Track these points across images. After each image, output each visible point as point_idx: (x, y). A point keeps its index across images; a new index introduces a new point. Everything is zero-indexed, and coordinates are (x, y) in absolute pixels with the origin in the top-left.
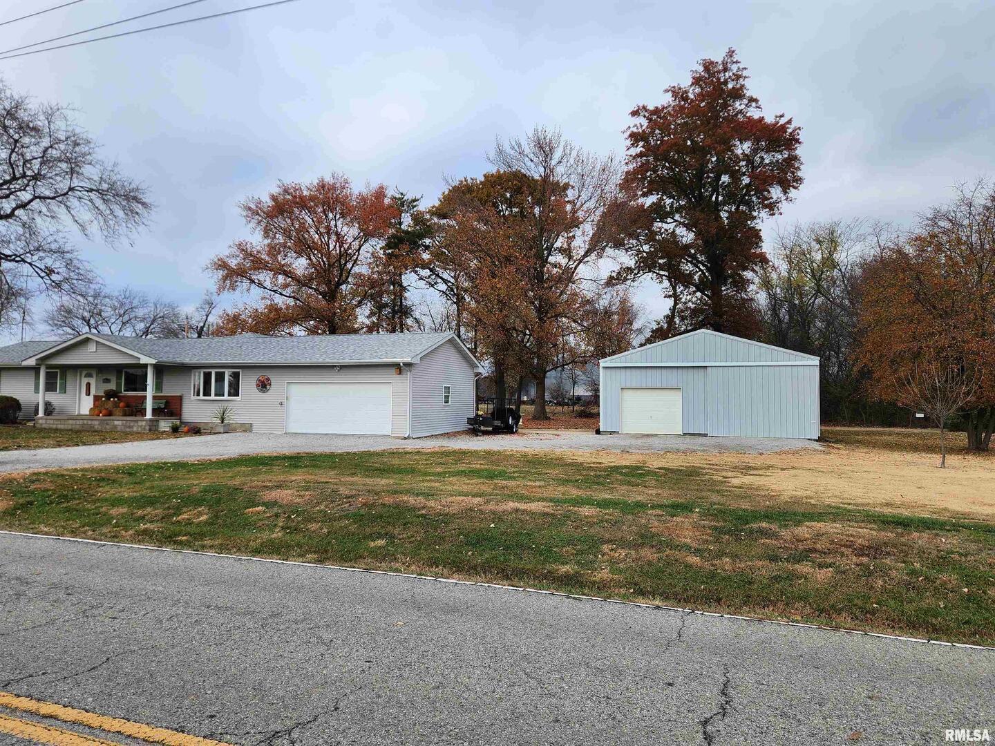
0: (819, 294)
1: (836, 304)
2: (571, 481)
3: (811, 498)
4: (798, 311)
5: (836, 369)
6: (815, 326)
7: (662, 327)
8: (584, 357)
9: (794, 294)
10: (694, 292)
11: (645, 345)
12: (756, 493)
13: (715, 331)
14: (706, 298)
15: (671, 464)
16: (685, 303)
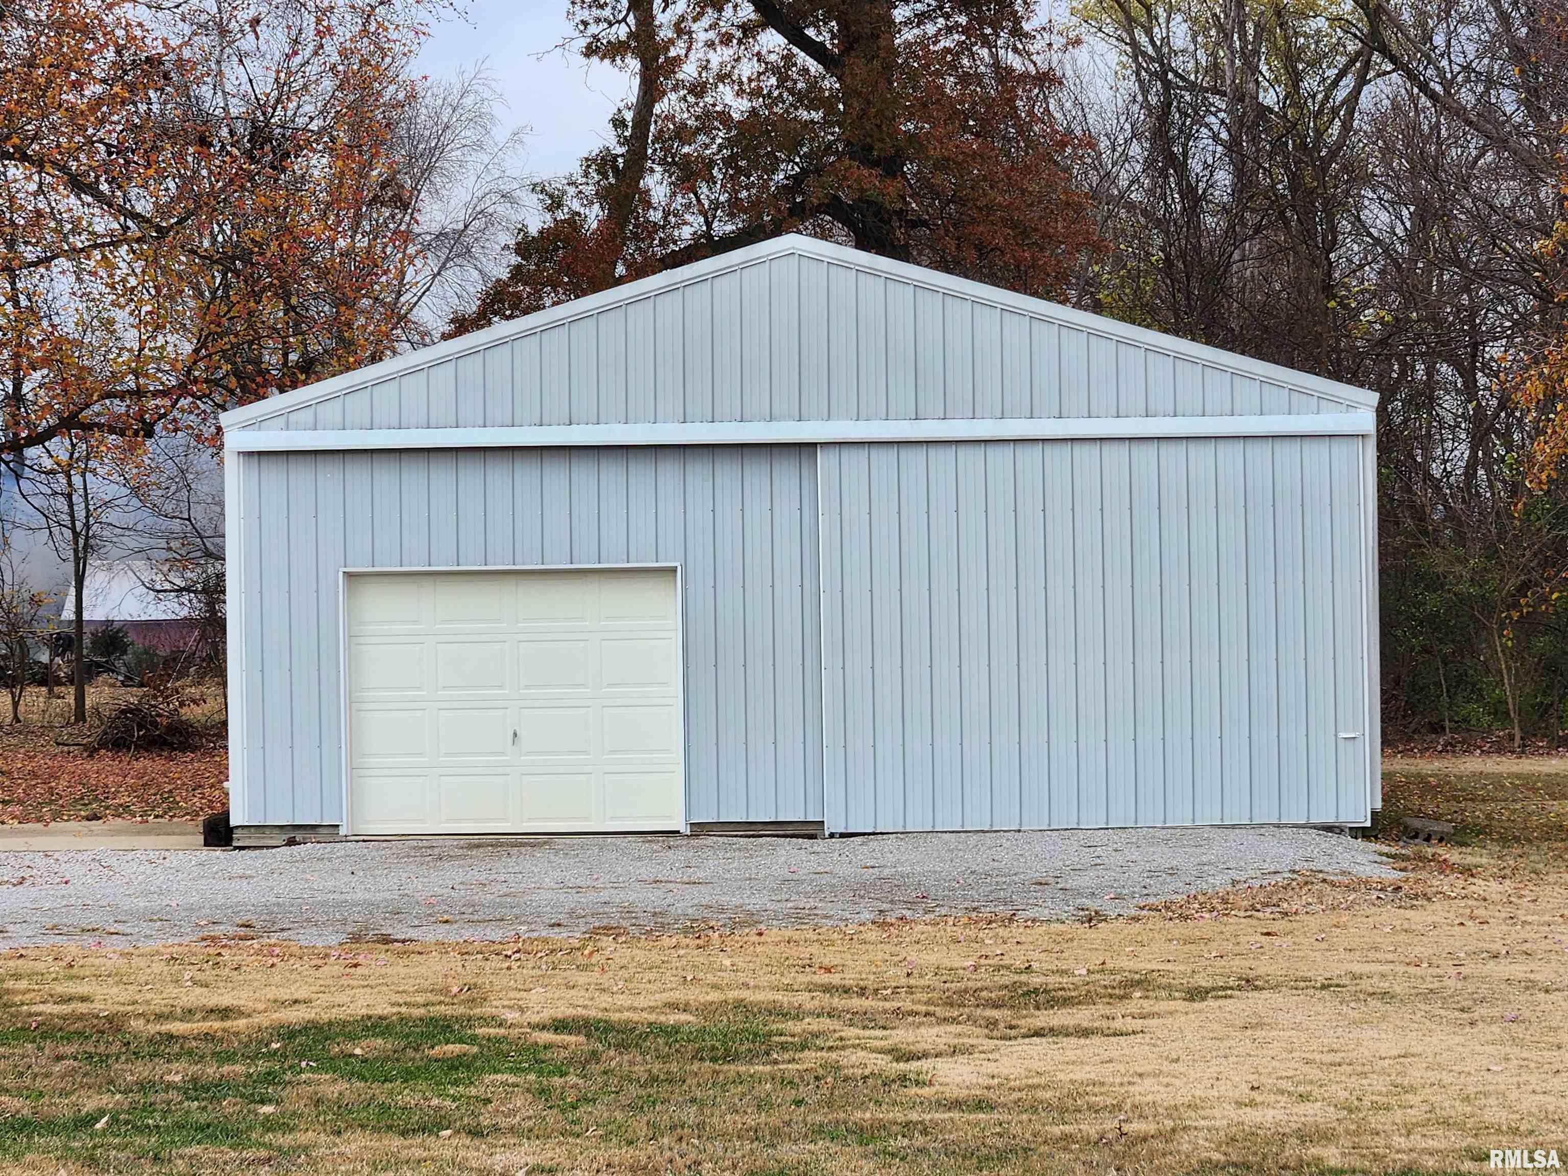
0: (1376, 57)
1: (1458, 112)
2: (50, 1127)
3: (1326, 1136)
4: (1278, 145)
5: (1462, 451)
6: (1360, 228)
7: (574, 222)
8: (138, 393)
9: (1256, 52)
10: (748, 30)
11: (480, 320)
12: (1057, 1130)
13: (861, 245)
14: (814, 67)
15: (623, 1000)
16: (698, 89)
